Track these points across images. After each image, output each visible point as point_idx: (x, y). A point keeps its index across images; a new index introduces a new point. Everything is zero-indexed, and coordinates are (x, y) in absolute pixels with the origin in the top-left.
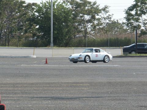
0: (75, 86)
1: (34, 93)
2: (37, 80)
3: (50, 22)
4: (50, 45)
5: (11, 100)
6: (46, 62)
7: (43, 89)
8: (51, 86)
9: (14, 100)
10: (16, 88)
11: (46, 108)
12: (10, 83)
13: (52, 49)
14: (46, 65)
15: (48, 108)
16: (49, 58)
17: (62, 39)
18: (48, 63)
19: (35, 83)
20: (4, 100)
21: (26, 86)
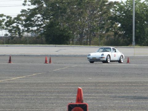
1: (116, 92)
2: (120, 79)
3: (132, 20)
6: (128, 62)
7: (125, 89)
8: (133, 86)
9: (97, 99)
11: (129, 108)
12: (92, 82)
14: (128, 64)
16: (130, 57)
17: (144, 38)
18: (130, 62)
19: (117, 82)
21: (108, 85)
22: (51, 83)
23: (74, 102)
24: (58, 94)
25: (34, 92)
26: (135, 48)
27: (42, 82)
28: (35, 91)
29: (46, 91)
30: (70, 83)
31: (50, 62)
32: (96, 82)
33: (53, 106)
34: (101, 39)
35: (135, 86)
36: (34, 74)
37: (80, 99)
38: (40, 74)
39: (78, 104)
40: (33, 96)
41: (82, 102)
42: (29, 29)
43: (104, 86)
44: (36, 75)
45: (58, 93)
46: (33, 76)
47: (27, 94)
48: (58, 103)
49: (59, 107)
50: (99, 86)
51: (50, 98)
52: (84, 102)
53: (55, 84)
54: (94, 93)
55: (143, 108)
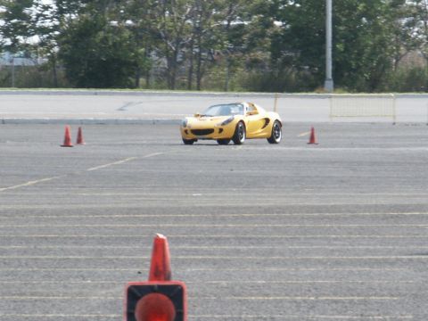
0: (397, 216)
1: (273, 239)
2: (285, 197)
3: (325, 15)
4: (323, 84)
5: (204, 261)
6: (312, 140)
7: (300, 227)
8: (324, 218)
9: (215, 263)
10: (219, 223)
11: (309, 291)
12: (201, 207)
13: (330, 97)
14: (312, 148)
15: (316, 289)
18: (316, 140)
19: (277, 207)
20: (183, 262)
21: (251, 218)
22: (79, 212)
24: (99, 247)
25: (28, 241)
26: (333, 99)
27: (53, 207)
28: (31, 238)
29: (65, 238)
30: (138, 210)
31: (79, 141)
32: (214, 208)
33: (84, 286)
35: (330, 219)
36: (29, 183)
38: (46, 182)
39: (156, 283)
40: (25, 252)
41: (168, 278)
42: (16, 41)
43: (237, 218)
44: (35, 185)
45: (99, 244)
46: (28, 186)
47: (7, 247)
48: (99, 277)
49: (103, 287)
50: (223, 219)
51: (77, 260)
53: (93, 214)
54: (207, 243)
55: (352, 290)
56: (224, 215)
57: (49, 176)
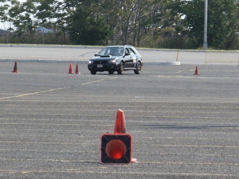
1: (176, 118)
4: (202, 45)
6: (196, 72)
7: (190, 113)
8: (202, 109)
10: (149, 110)
14: (195, 77)
16: (200, 66)
17: (221, 37)
18: (198, 73)
19: (179, 103)
21: (164, 108)
22: (77, 104)
23: (112, 132)
25: (50, 117)
26: (207, 53)
27: (63, 101)
28: (52, 116)
29: (70, 116)
30: (107, 103)
31: (77, 72)
32: (146, 103)
33: (79, 138)
34: (155, 38)
35: (206, 109)
36: (51, 90)
37: (120, 127)
38: (60, 90)
39: (117, 134)
40: (49, 122)
41: (124, 132)
42: (45, 21)
43: (158, 108)
44: (54, 91)
45: (87, 119)
46: (50, 92)
47: (40, 120)
48: (87, 134)
49: (89, 139)
50: (151, 109)
51: (75, 126)
52: (127, 133)
53: (84, 104)
54: (142, 119)
55: (217, 142)
56: (150, 107)
57: (61, 87)
